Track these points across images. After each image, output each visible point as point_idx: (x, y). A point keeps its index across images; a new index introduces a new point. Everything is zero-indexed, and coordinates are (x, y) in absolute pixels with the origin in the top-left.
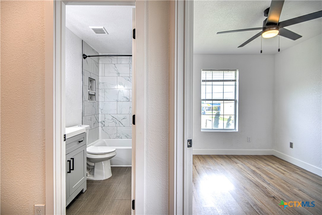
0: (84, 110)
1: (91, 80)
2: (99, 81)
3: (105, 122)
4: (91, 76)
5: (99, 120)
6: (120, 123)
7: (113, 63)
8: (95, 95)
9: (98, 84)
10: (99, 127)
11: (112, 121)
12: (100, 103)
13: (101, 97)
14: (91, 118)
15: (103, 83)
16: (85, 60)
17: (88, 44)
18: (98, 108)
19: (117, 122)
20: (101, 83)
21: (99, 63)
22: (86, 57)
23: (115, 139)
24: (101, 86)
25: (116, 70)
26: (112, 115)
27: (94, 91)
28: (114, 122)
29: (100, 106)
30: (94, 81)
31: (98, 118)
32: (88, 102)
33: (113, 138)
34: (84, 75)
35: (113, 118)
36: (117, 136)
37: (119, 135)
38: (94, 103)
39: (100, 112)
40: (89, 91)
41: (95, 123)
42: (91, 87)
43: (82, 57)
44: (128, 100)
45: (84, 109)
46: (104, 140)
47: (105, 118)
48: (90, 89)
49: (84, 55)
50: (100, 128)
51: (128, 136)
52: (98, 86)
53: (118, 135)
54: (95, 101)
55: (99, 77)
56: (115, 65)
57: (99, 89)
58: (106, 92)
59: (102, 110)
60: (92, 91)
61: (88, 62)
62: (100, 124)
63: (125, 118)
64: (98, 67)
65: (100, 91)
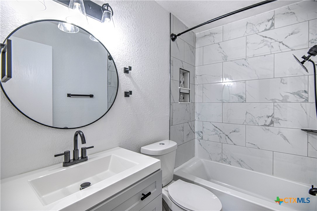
0: (173, 116)
1: (184, 72)
2: (196, 73)
3: (203, 132)
4: (183, 66)
5: (194, 129)
6: (227, 137)
7: (216, 41)
8: (189, 94)
9: (194, 78)
10: (195, 139)
11: (214, 133)
12: (197, 105)
13: (198, 96)
14: (183, 127)
15: (201, 76)
16: (174, 42)
17: (179, 20)
18: (194, 112)
19: (223, 136)
20: (197, 77)
21: (195, 48)
22: (176, 36)
23: (218, 161)
24: (197, 81)
25: (221, 52)
26: (214, 124)
27: (188, 89)
28: (217, 135)
29: (197, 110)
30: (189, 74)
31: (194, 126)
32: (179, 105)
33: (216, 161)
34: (173, 65)
35: (216, 128)
36: (222, 159)
37: (226, 158)
38: (188, 105)
39: (196, 118)
40: (179, 88)
41: (188, 134)
42: (184, 83)
43: (168, 38)
44: (242, 100)
45: (173, 114)
46: (202, 160)
47: (203, 128)
48: (183, 86)
49: (172, 35)
50: (196, 141)
51: (242, 163)
52: (194, 80)
53: (224, 157)
54: (189, 103)
55: (196, 67)
56: (219, 44)
57: (195, 85)
58: (205, 88)
59: (199, 114)
60: (186, 88)
61: (178, 46)
62: (196, 135)
63: (237, 130)
64: (194, 53)
65: (197, 87)
